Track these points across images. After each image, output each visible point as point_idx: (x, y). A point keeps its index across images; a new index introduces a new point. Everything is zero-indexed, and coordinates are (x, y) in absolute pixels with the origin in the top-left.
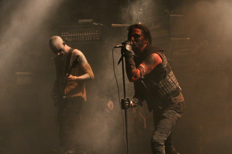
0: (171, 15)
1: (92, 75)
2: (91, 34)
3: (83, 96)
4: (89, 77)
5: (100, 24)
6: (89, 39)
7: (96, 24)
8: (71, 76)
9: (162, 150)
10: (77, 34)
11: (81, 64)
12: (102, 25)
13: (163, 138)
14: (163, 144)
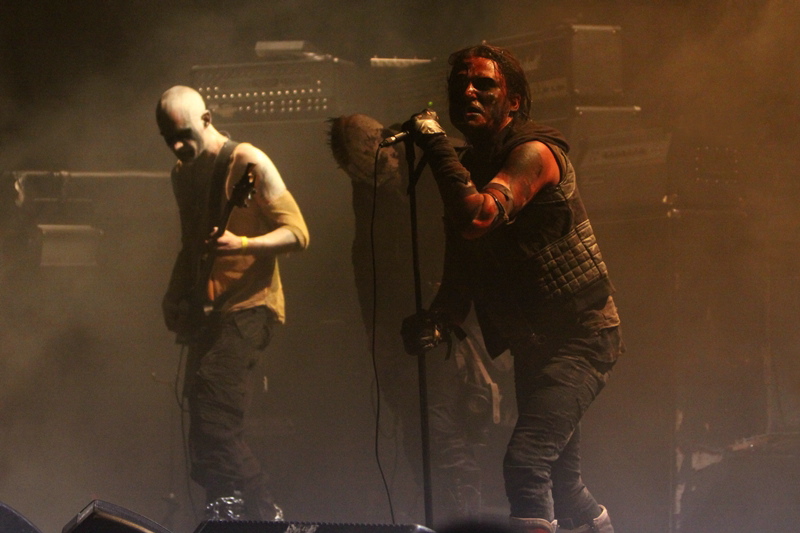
0: (576, 28)
1: (301, 231)
2: (299, 91)
3: (274, 307)
4: (293, 240)
5: (330, 56)
6: (291, 109)
7: (318, 58)
8: (228, 237)
9: (541, 496)
10: (252, 94)
11: (262, 196)
12: (336, 60)
13: (546, 455)
14: (546, 474)
